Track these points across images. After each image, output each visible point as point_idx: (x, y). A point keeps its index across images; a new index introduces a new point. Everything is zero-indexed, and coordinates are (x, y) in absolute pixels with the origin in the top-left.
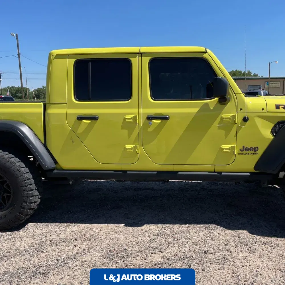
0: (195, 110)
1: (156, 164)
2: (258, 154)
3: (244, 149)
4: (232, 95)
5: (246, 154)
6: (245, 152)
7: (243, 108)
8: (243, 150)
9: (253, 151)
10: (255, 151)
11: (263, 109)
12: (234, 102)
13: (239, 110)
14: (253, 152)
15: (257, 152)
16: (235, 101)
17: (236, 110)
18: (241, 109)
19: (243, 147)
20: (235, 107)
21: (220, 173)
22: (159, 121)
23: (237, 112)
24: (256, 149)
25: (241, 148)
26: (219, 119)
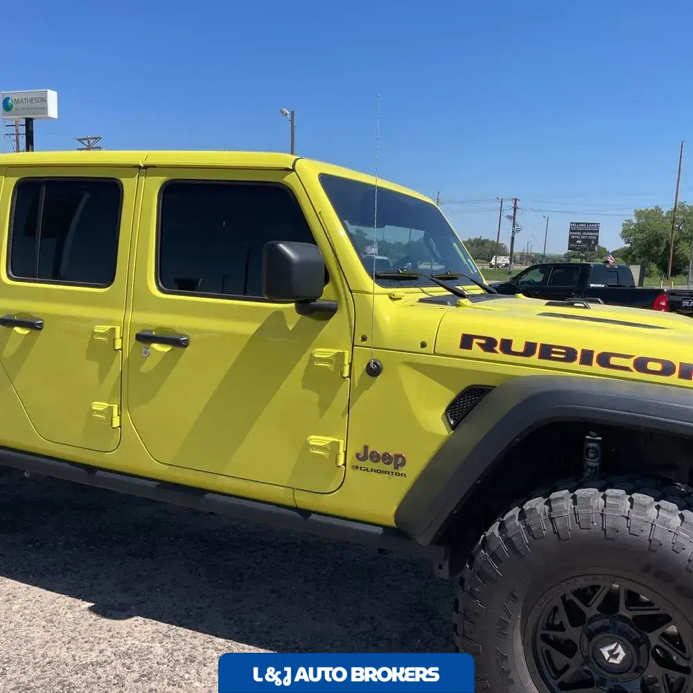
0: (250, 328)
1: (157, 461)
2: (405, 476)
3: (367, 455)
4: (343, 297)
5: (372, 471)
6: (368, 464)
7: (368, 337)
8: (364, 459)
9: (392, 465)
10: (396, 467)
11: (423, 345)
12: (347, 316)
13: (358, 340)
14: (390, 468)
15: (402, 470)
16: (349, 313)
17: (349, 339)
18: (364, 339)
19: (366, 448)
20: (348, 331)
21: (306, 513)
22: (165, 349)
23: (353, 346)
24: (397, 461)
25: (360, 450)
26: (305, 360)
